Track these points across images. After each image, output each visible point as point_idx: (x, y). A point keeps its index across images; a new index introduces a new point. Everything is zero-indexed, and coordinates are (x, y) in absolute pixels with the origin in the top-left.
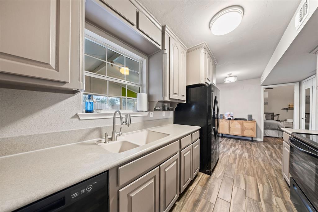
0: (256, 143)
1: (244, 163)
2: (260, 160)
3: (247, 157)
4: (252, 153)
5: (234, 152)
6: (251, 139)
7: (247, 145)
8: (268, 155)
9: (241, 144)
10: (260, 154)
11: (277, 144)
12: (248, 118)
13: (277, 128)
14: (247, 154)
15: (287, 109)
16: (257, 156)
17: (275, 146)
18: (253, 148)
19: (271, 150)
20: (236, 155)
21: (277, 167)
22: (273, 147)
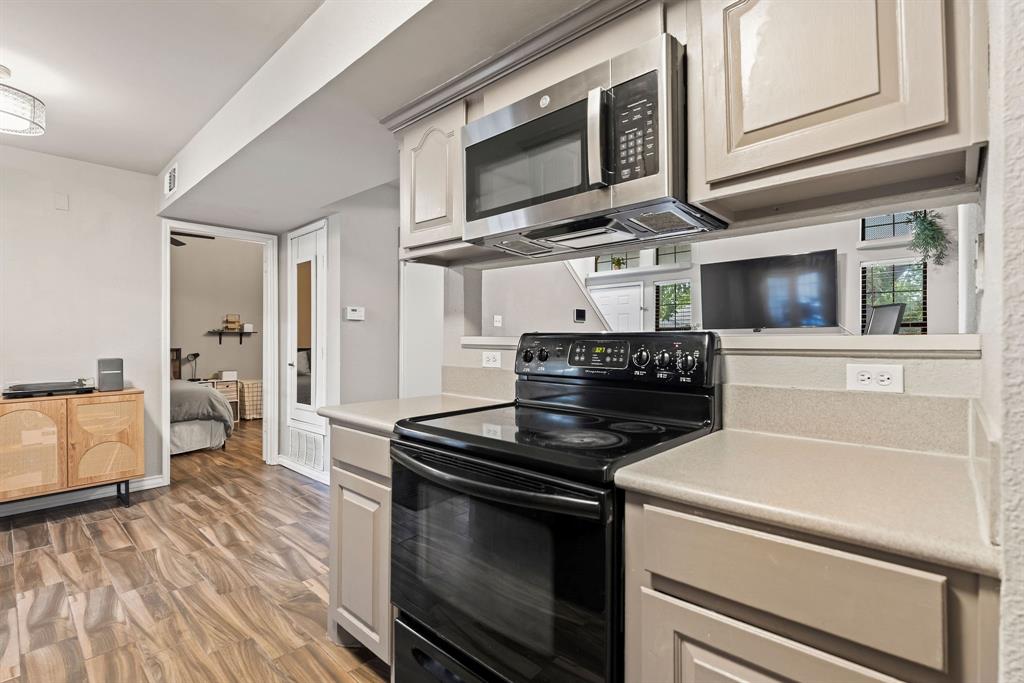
0: (145, 507)
1: (148, 672)
2: (209, 592)
3: (143, 616)
4: (153, 574)
5: (43, 628)
6: (112, 491)
7: (106, 537)
8: (220, 547)
9: (70, 544)
10: (191, 558)
11: (221, 476)
12: (101, 379)
13: (206, 412)
14: (134, 591)
15: (220, 334)
16: (184, 578)
17: (219, 490)
18: (149, 541)
19: (217, 515)
20: (70, 646)
21: (281, 588)
22: (217, 498)
